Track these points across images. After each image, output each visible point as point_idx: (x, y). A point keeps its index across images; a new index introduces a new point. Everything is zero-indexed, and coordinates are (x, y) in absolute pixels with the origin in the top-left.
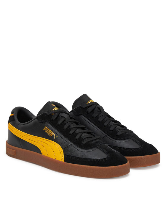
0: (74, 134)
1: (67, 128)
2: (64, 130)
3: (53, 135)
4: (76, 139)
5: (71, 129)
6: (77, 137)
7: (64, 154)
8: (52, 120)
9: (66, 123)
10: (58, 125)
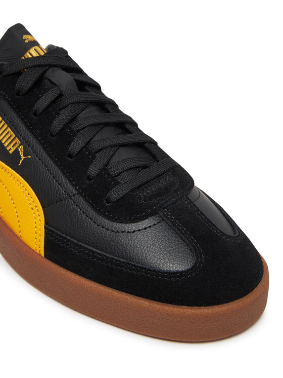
0: (86, 155)
1: (62, 129)
2: (52, 135)
3: (16, 151)
4: (90, 179)
5: (75, 135)
6: (93, 170)
7: (45, 228)
8: (18, 94)
9: (63, 105)
10: (35, 114)
